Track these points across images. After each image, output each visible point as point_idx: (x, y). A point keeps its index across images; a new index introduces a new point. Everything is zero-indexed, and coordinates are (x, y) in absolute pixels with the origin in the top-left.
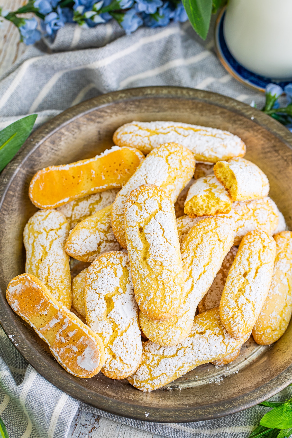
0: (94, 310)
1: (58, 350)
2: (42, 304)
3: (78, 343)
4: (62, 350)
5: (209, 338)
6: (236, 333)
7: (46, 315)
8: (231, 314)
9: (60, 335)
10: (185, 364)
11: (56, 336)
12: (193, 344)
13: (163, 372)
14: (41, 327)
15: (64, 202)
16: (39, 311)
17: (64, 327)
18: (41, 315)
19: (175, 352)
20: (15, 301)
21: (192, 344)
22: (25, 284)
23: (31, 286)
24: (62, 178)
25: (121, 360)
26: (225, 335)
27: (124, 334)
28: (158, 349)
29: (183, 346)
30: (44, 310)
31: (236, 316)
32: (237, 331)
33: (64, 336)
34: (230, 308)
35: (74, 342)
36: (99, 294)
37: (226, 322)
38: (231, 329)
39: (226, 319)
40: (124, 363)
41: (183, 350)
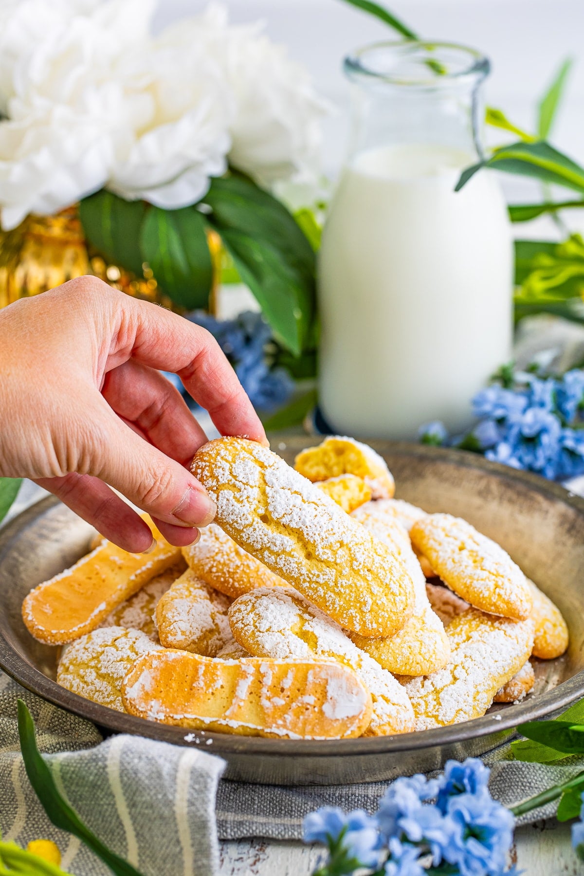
0: (290, 653)
1: (280, 722)
2: (203, 675)
3: (310, 686)
4: (289, 717)
5: (483, 639)
6: (518, 603)
7: (222, 687)
8: (492, 585)
9: (269, 699)
10: (478, 687)
11: (262, 707)
12: (468, 654)
13: (457, 709)
14: (225, 711)
15: (100, 612)
16: (207, 689)
17: (268, 681)
18: (213, 694)
19: (451, 679)
20: (153, 703)
21: (466, 657)
22: (154, 666)
23: (166, 662)
24: (72, 586)
25: (387, 700)
26: (503, 627)
27: (362, 663)
28: (421, 686)
29: (456, 664)
30: (214, 681)
31: (500, 583)
32: (519, 601)
33: (276, 695)
34: (482, 580)
35: (301, 691)
36: (280, 632)
37: (493, 598)
38: (508, 603)
39: (490, 594)
40: (394, 704)
41: (459, 668)
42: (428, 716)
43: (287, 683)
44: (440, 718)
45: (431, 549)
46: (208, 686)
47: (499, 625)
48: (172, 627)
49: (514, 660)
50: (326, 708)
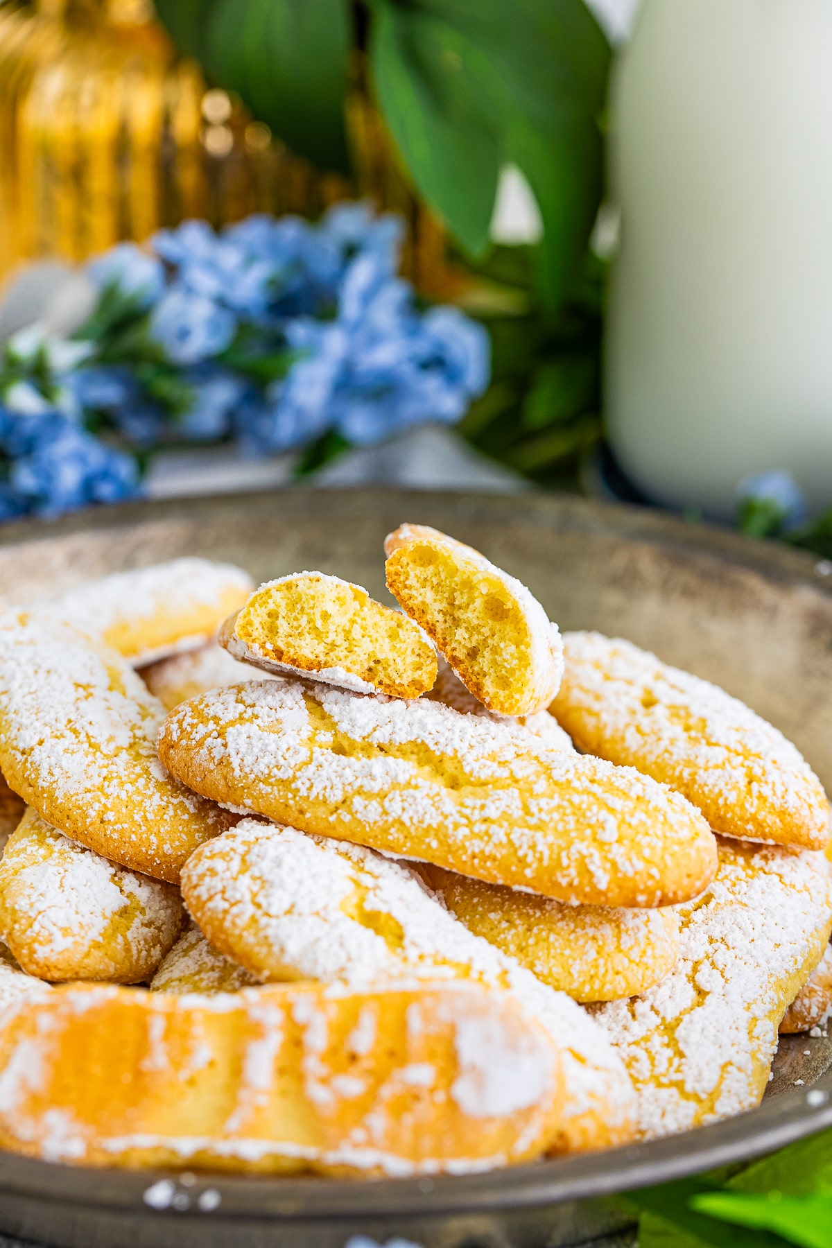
1: (359, 1135)
2: (162, 1039)
4: (378, 1122)
5: (739, 897)
6: (805, 812)
7: (210, 1065)
8: (740, 776)
9: (324, 1081)
10: (753, 1006)
11: (309, 1102)
12: (717, 935)
13: (721, 1061)
14: (225, 1121)
16: (176, 1072)
17: (318, 1039)
18: (191, 1082)
19: (692, 993)
21: (711, 941)
23: (72, 1018)
25: (582, 1059)
28: (629, 1015)
29: (696, 959)
30: (187, 1051)
31: (757, 771)
32: (806, 806)
33: (339, 1070)
34: (717, 767)
35: (397, 1056)
36: (317, 914)
37: (747, 806)
38: (782, 813)
39: (739, 796)
40: (597, 1068)
41: (705, 968)
42: (660, 1085)
43: (364, 1040)
44: (688, 1087)
45: (579, 709)
46: (176, 1064)
47: (763, 862)
48: (36, 927)
49: (810, 939)
50: (463, 1090)
